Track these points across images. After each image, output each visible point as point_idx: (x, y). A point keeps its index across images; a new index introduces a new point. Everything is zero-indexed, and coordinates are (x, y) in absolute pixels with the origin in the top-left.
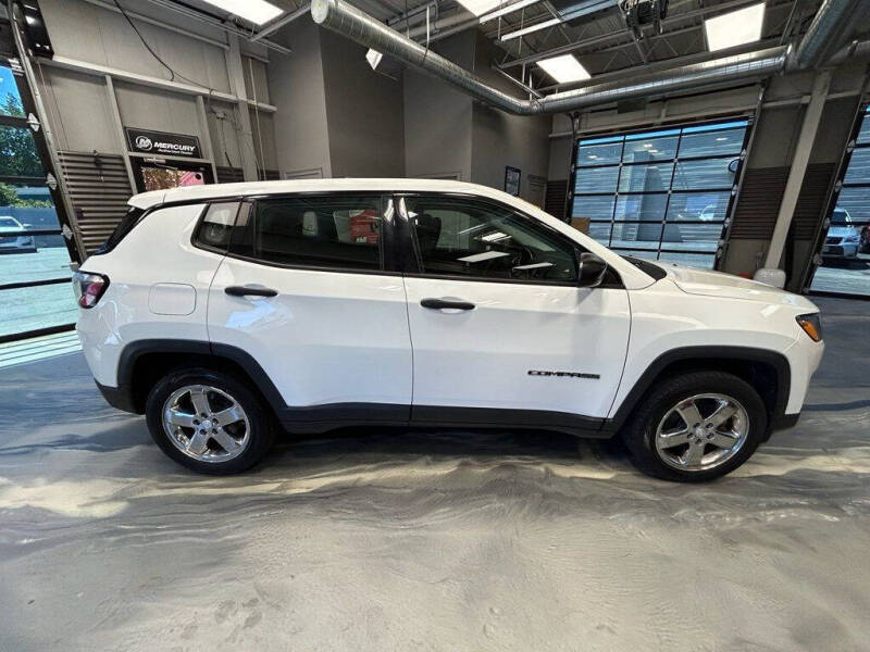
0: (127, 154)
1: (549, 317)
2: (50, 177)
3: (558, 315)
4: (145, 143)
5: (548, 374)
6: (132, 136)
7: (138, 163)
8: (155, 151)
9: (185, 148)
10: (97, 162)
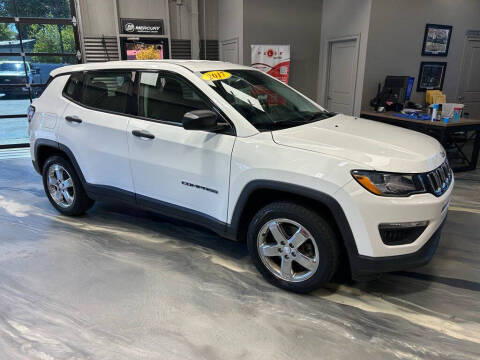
0: (118, 36)
1: (189, 148)
2: (78, 53)
3: (194, 148)
4: (130, 27)
5: (191, 185)
6: (123, 23)
7: (124, 41)
8: (135, 32)
9: (154, 28)
10: (103, 42)
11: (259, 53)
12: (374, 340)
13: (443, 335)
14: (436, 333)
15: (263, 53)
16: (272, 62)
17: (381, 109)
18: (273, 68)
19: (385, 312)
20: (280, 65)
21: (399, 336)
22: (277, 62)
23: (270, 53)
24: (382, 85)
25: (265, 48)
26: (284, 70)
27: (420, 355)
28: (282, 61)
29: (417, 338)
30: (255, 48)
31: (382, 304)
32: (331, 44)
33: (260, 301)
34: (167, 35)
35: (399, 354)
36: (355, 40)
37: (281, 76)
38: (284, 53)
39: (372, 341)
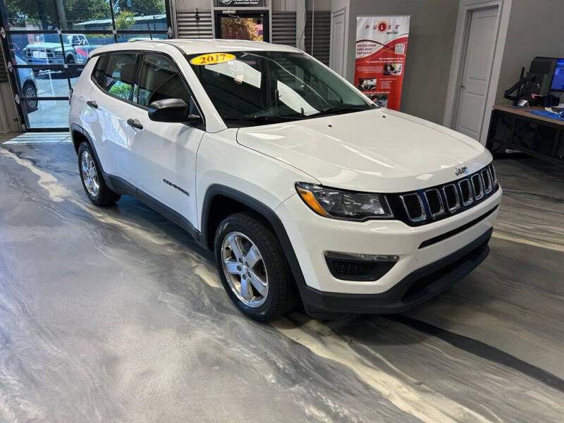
0: (212, 9)
2: (169, 30)
5: (170, 184)
7: (219, 15)
8: (232, 4)
10: (198, 18)
11: (368, 27)
12: (296, 388)
13: (387, 400)
14: (379, 396)
15: (371, 27)
16: (385, 38)
17: (524, 102)
18: (386, 46)
19: (338, 360)
20: (395, 42)
21: (328, 390)
22: (391, 38)
23: (382, 27)
24: (527, 70)
25: (376, 20)
26: (401, 49)
27: (335, 416)
28: (398, 36)
29: (351, 398)
30: (362, 21)
31: (343, 351)
32: (471, 12)
33: (208, 321)
34: (269, 8)
35: (311, 410)
36: (497, 6)
37: (397, 56)
38: (401, 26)
39: (292, 389)
